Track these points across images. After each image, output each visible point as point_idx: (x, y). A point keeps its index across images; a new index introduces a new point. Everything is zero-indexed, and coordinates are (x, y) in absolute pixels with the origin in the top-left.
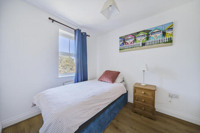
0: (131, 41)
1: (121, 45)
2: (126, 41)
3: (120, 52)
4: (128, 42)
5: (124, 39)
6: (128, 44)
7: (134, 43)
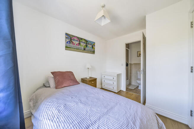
0: (77, 43)
1: (67, 42)
2: (72, 41)
3: (66, 49)
4: (74, 42)
5: (71, 38)
6: (74, 44)
7: (79, 45)
